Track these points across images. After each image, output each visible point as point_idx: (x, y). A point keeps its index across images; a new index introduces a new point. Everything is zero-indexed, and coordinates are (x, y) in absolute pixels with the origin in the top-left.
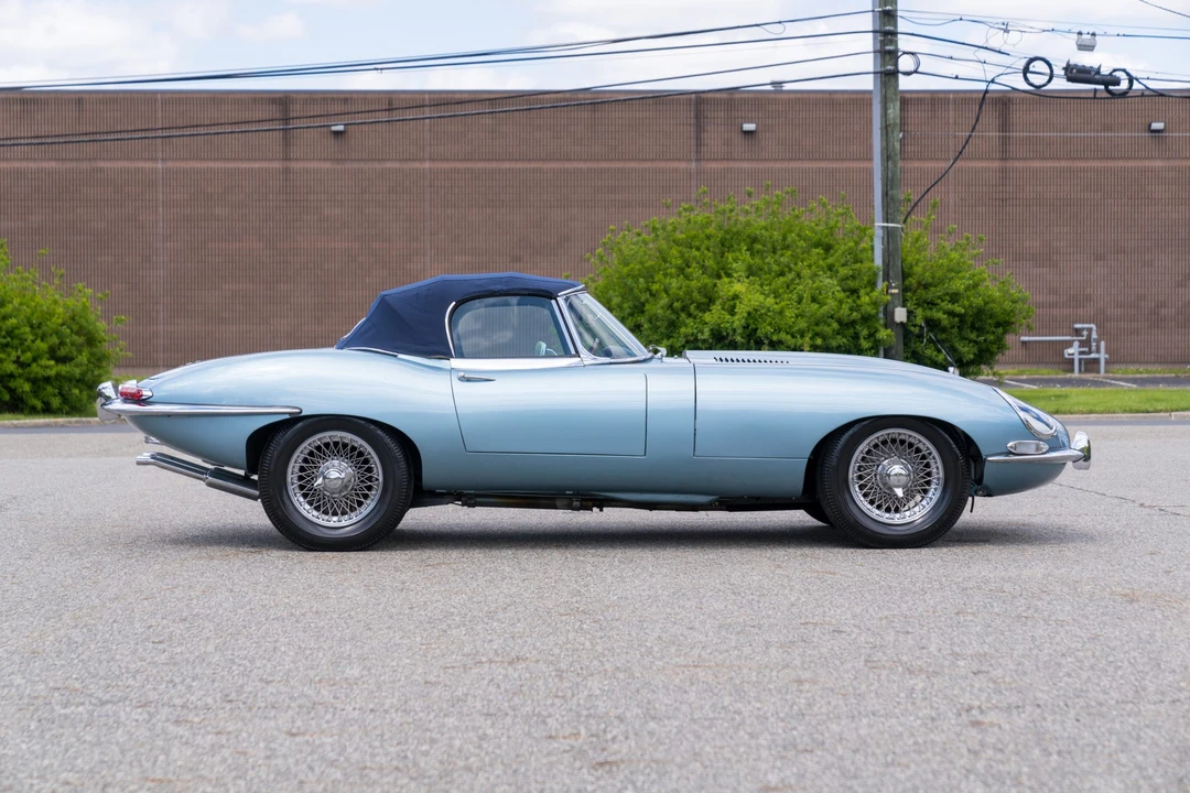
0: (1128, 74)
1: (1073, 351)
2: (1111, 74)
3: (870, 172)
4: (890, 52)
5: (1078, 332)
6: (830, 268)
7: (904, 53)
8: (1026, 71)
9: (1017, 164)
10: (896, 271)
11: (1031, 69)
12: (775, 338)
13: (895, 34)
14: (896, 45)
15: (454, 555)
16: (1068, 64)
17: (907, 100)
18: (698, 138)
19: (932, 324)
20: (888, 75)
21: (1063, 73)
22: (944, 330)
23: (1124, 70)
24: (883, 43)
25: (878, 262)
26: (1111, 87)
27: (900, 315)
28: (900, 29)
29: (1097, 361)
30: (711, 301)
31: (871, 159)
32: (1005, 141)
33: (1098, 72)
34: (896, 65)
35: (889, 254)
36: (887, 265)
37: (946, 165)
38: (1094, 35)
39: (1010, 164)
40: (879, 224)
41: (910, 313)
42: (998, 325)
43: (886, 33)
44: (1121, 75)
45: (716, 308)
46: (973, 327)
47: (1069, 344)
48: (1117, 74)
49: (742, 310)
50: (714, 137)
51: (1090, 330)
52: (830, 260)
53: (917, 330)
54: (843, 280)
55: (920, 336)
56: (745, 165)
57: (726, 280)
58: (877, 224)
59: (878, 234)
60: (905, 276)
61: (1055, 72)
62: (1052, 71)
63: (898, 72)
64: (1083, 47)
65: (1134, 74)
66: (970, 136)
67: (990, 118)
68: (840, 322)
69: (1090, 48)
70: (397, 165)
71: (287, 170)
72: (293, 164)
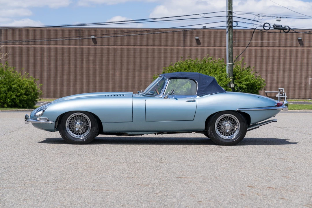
0: (289, 27)
1: (278, 95)
2: (284, 27)
3: (225, 49)
4: (230, 21)
5: (279, 90)
7: (234, 21)
8: (264, 26)
9: (264, 48)
10: (231, 75)
11: (265, 26)
13: (232, 17)
14: (232, 20)
16: (274, 25)
17: (236, 32)
18: (184, 41)
19: (241, 88)
20: (231, 27)
21: (273, 27)
22: (244, 89)
23: (288, 26)
24: (229, 19)
25: (227, 73)
26: (285, 30)
27: (233, 85)
28: (233, 15)
29: (284, 97)
31: (226, 46)
33: (281, 27)
34: (232, 24)
35: (230, 71)
36: (229, 73)
37: (245, 48)
38: (280, 17)
40: (228, 63)
41: (235, 85)
42: (257, 88)
43: (230, 17)
44: (287, 28)
46: (251, 89)
47: (277, 93)
48: (286, 27)
50: (188, 41)
51: (283, 89)
52: (216, 72)
54: (219, 77)
55: (238, 91)
56: (196, 48)
58: (227, 63)
59: (228, 66)
60: (234, 76)
61: (271, 26)
62: (270, 26)
63: (233, 26)
64: (277, 20)
65: (290, 27)
66: (250, 42)
67: (257, 36)
69: (280, 21)
70: (108, 47)
71: (80, 48)
72: (82, 46)
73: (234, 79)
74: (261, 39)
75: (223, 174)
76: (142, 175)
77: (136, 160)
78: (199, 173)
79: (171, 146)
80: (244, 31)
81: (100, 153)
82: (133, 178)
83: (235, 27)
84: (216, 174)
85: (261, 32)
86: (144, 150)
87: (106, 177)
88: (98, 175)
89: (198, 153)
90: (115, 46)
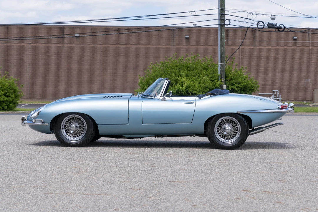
0: (284, 26)
1: (272, 97)
2: (279, 26)
3: (218, 48)
4: (223, 19)
5: (274, 92)
6: (207, 75)
7: (226, 20)
8: (257, 25)
9: (258, 47)
10: (224, 76)
11: (259, 24)
13: (224, 15)
14: (224, 17)
16: (268, 23)
17: (228, 30)
18: (173, 39)
19: (233, 90)
20: (222, 25)
21: (267, 25)
22: (236, 91)
23: (283, 25)
24: (221, 17)
25: (219, 73)
26: (279, 29)
27: (225, 87)
28: (225, 14)
29: (279, 100)
30: (177, 83)
31: (218, 46)
32: (255, 41)
33: (276, 25)
34: (224, 23)
35: (222, 71)
36: (221, 74)
37: (238, 47)
38: (275, 16)
39: (256, 47)
40: (219, 63)
41: (227, 87)
42: (250, 90)
43: (222, 14)
44: (282, 26)
46: (244, 90)
47: (271, 95)
48: (281, 26)
49: (185, 85)
50: (178, 39)
51: (277, 92)
52: (207, 73)
54: (210, 78)
56: (186, 47)
57: (181, 77)
58: (219, 64)
59: (219, 66)
60: (226, 77)
61: (265, 25)
62: (264, 25)
63: (225, 24)
64: (272, 19)
65: (285, 26)
66: (243, 41)
67: (250, 35)
68: (209, 89)
69: (274, 19)
70: (93, 46)
71: (63, 47)
72: (65, 45)
73: (226, 81)
74: (255, 38)
75: (218, 178)
76: (134, 179)
77: (126, 164)
78: (192, 177)
79: (162, 150)
80: (237, 30)
81: (89, 157)
82: (124, 182)
83: (227, 25)
84: (210, 178)
85: (254, 31)
86: (134, 154)
87: (96, 181)
88: (88, 179)
89: (190, 157)
90: (100, 44)
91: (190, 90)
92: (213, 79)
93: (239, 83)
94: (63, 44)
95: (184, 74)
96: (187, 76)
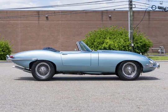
1: (160, 51)
2: (165, 8)
3: (128, 23)
4: (131, 4)
5: (160, 48)
6: (122, 38)
7: (133, 5)
8: (152, 7)
9: (151, 22)
10: (132, 38)
12: (113, 48)
13: (132, 2)
15: (61, 82)
16: (159, 6)
17: (134, 12)
18: (102, 18)
19: (137, 46)
20: (131, 8)
21: (158, 8)
22: (139, 47)
24: (130, 3)
25: (129, 37)
26: (165, 10)
27: (133, 45)
29: (163, 52)
30: (103, 43)
31: (128, 21)
32: (149, 18)
33: (163, 7)
35: (131, 35)
36: (131, 37)
37: (140, 22)
38: (162, 2)
39: (150, 22)
40: (129, 31)
41: (134, 45)
42: (148, 46)
43: (131, 2)
44: (167, 8)
45: (104, 44)
46: (144, 47)
47: (159, 49)
49: (108, 44)
50: (104, 18)
51: (162, 47)
52: (122, 36)
53: (135, 47)
54: (124, 40)
55: (136, 48)
56: (109, 22)
57: (106, 39)
59: (129, 32)
60: (133, 39)
61: (156, 8)
64: (160, 4)
66: (143, 17)
67: (147, 14)
68: (123, 46)
69: (162, 4)
70: (56, 22)
71: (39, 23)
72: (40, 22)
73: (133, 41)
74: (149, 16)
80: (138, 12)
83: (134, 8)
85: (149, 12)
90: (60, 21)
91: (111, 47)
92: (126, 40)
93: (141, 42)
94: (39, 21)
95: (108, 38)
96: (110, 38)
